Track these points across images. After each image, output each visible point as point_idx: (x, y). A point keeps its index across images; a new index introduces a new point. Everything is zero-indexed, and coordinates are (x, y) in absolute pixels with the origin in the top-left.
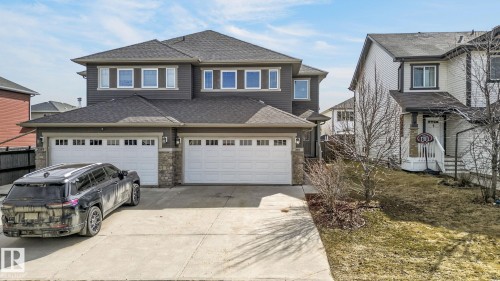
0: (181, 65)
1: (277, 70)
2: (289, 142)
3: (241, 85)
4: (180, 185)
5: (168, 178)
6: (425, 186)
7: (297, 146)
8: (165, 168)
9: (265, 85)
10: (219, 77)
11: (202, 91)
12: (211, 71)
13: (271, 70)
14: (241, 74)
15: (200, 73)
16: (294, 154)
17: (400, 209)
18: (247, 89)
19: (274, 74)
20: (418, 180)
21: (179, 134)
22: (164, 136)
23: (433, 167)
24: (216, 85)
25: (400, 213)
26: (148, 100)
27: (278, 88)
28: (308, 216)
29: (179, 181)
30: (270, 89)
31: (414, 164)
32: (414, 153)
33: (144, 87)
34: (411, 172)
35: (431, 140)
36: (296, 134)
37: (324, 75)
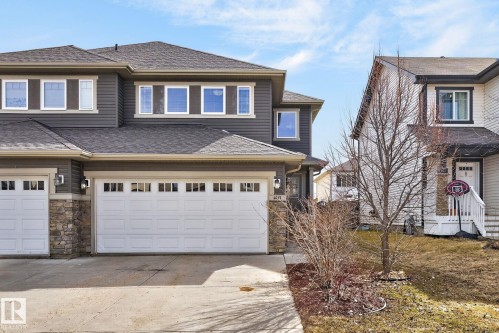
0: (102, 74)
1: (250, 87)
2: (264, 187)
3: (195, 109)
4: (89, 254)
5: (65, 243)
6: (465, 251)
7: (277, 191)
8: (60, 227)
9: (231, 109)
10: (162, 96)
11: (136, 116)
12: (150, 86)
13: (240, 86)
14: (195, 92)
15: (134, 89)
16: (271, 204)
17: (437, 282)
18: (204, 114)
19: (245, 93)
20: (452, 245)
21: (86, 173)
22: (58, 173)
23: (468, 229)
24: (158, 108)
25: (441, 288)
26: (50, 128)
27: (251, 114)
28: (286, 296)
29: (88, 249)
30: (239, 115)
31: (444, 225)
32: (442, 210)
33: (44, 108)
34: (438, 237)
35: (466, 190)
36: (274, 174)
37: (318, 105)
